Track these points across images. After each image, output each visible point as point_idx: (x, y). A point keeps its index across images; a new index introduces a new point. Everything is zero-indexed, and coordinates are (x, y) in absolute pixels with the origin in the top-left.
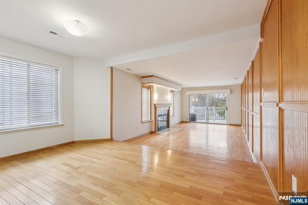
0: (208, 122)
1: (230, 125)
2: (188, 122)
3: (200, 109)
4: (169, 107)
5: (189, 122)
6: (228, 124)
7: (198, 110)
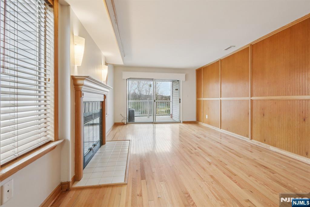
0: (154, 121)
1: (184, 122)
2: (125, 123)
3: (138, 103)
4: (105, 96)
5: (127, 124)
6: (182, 122)
7: (136, 103)
